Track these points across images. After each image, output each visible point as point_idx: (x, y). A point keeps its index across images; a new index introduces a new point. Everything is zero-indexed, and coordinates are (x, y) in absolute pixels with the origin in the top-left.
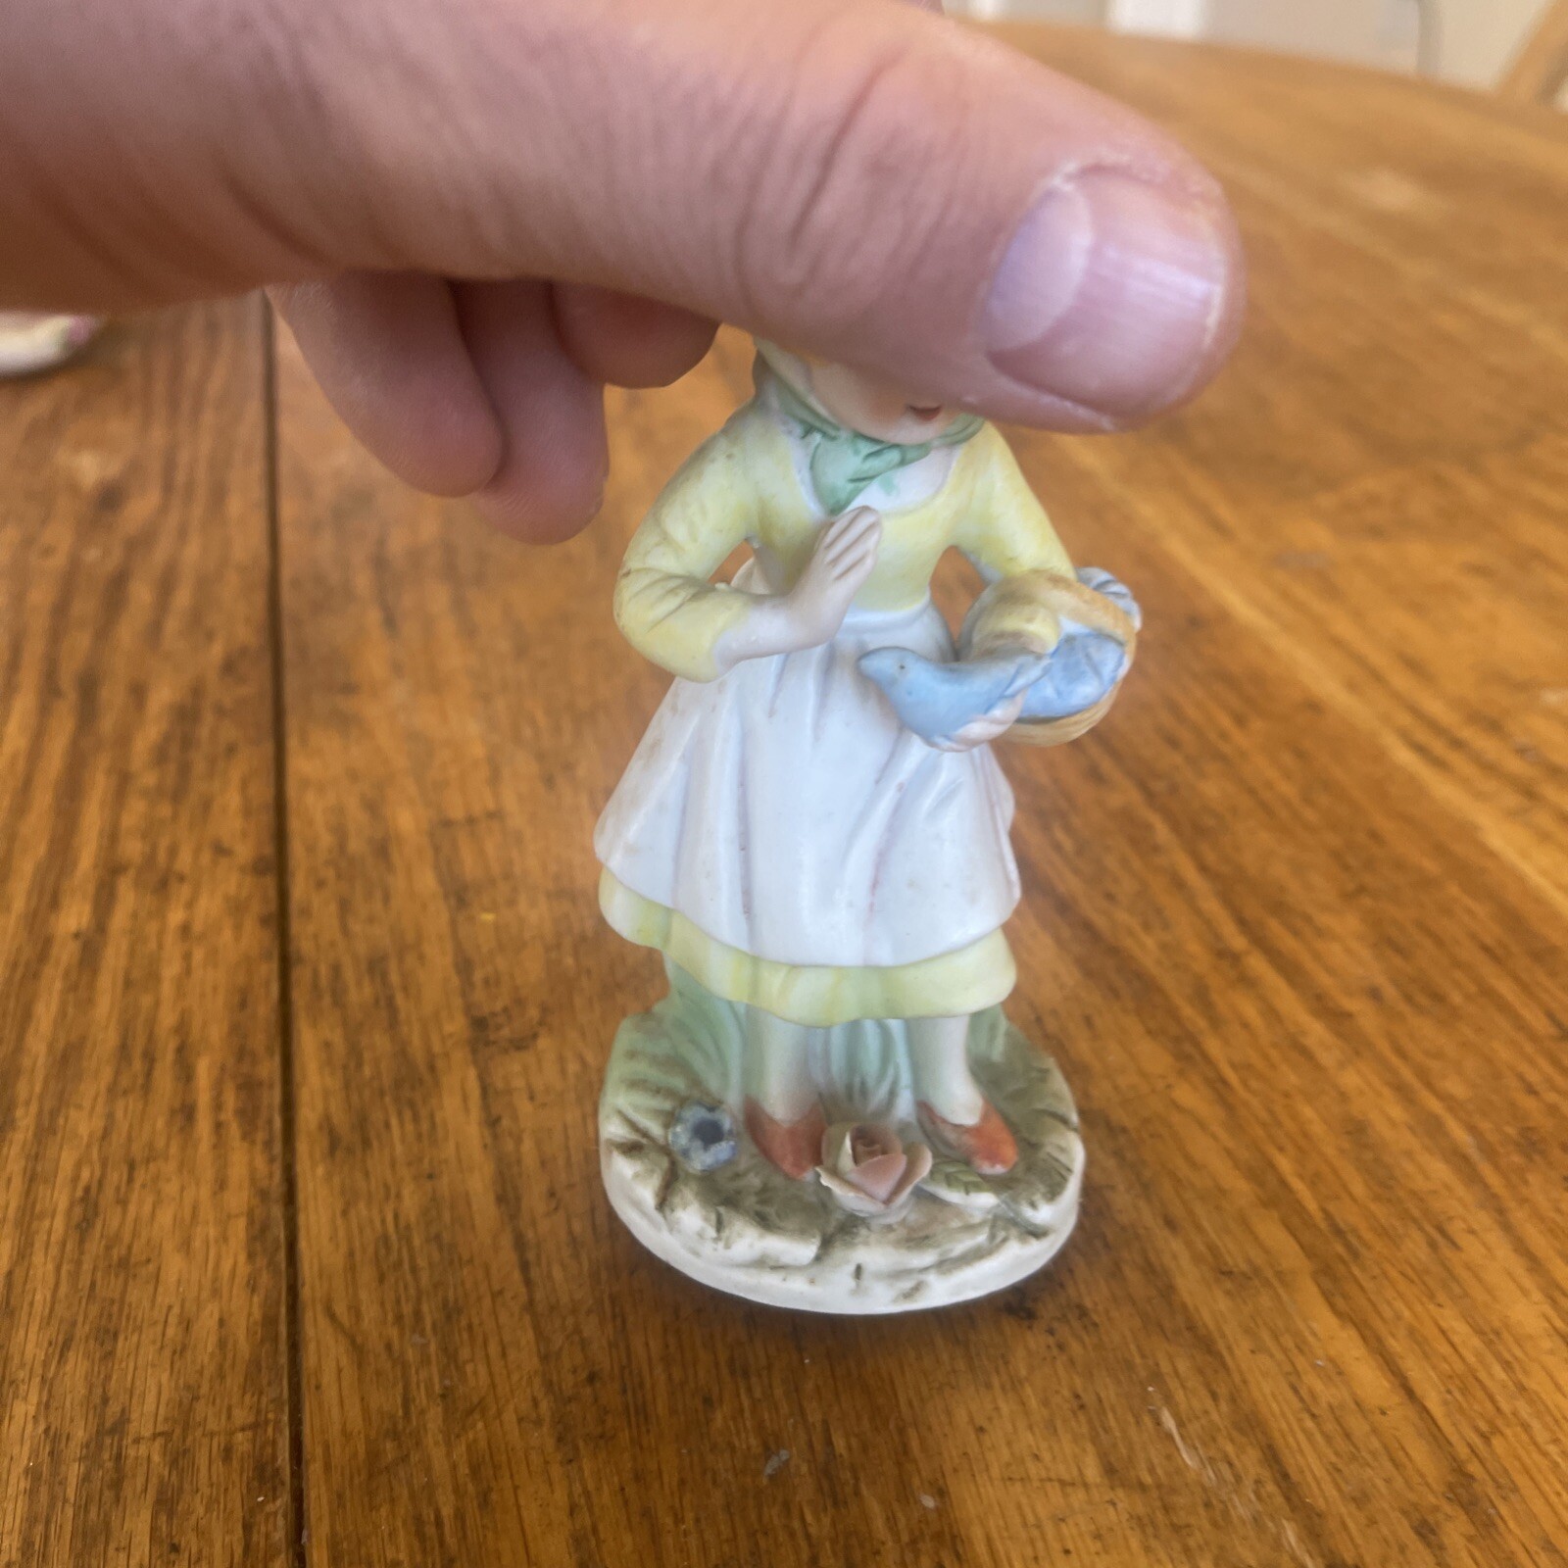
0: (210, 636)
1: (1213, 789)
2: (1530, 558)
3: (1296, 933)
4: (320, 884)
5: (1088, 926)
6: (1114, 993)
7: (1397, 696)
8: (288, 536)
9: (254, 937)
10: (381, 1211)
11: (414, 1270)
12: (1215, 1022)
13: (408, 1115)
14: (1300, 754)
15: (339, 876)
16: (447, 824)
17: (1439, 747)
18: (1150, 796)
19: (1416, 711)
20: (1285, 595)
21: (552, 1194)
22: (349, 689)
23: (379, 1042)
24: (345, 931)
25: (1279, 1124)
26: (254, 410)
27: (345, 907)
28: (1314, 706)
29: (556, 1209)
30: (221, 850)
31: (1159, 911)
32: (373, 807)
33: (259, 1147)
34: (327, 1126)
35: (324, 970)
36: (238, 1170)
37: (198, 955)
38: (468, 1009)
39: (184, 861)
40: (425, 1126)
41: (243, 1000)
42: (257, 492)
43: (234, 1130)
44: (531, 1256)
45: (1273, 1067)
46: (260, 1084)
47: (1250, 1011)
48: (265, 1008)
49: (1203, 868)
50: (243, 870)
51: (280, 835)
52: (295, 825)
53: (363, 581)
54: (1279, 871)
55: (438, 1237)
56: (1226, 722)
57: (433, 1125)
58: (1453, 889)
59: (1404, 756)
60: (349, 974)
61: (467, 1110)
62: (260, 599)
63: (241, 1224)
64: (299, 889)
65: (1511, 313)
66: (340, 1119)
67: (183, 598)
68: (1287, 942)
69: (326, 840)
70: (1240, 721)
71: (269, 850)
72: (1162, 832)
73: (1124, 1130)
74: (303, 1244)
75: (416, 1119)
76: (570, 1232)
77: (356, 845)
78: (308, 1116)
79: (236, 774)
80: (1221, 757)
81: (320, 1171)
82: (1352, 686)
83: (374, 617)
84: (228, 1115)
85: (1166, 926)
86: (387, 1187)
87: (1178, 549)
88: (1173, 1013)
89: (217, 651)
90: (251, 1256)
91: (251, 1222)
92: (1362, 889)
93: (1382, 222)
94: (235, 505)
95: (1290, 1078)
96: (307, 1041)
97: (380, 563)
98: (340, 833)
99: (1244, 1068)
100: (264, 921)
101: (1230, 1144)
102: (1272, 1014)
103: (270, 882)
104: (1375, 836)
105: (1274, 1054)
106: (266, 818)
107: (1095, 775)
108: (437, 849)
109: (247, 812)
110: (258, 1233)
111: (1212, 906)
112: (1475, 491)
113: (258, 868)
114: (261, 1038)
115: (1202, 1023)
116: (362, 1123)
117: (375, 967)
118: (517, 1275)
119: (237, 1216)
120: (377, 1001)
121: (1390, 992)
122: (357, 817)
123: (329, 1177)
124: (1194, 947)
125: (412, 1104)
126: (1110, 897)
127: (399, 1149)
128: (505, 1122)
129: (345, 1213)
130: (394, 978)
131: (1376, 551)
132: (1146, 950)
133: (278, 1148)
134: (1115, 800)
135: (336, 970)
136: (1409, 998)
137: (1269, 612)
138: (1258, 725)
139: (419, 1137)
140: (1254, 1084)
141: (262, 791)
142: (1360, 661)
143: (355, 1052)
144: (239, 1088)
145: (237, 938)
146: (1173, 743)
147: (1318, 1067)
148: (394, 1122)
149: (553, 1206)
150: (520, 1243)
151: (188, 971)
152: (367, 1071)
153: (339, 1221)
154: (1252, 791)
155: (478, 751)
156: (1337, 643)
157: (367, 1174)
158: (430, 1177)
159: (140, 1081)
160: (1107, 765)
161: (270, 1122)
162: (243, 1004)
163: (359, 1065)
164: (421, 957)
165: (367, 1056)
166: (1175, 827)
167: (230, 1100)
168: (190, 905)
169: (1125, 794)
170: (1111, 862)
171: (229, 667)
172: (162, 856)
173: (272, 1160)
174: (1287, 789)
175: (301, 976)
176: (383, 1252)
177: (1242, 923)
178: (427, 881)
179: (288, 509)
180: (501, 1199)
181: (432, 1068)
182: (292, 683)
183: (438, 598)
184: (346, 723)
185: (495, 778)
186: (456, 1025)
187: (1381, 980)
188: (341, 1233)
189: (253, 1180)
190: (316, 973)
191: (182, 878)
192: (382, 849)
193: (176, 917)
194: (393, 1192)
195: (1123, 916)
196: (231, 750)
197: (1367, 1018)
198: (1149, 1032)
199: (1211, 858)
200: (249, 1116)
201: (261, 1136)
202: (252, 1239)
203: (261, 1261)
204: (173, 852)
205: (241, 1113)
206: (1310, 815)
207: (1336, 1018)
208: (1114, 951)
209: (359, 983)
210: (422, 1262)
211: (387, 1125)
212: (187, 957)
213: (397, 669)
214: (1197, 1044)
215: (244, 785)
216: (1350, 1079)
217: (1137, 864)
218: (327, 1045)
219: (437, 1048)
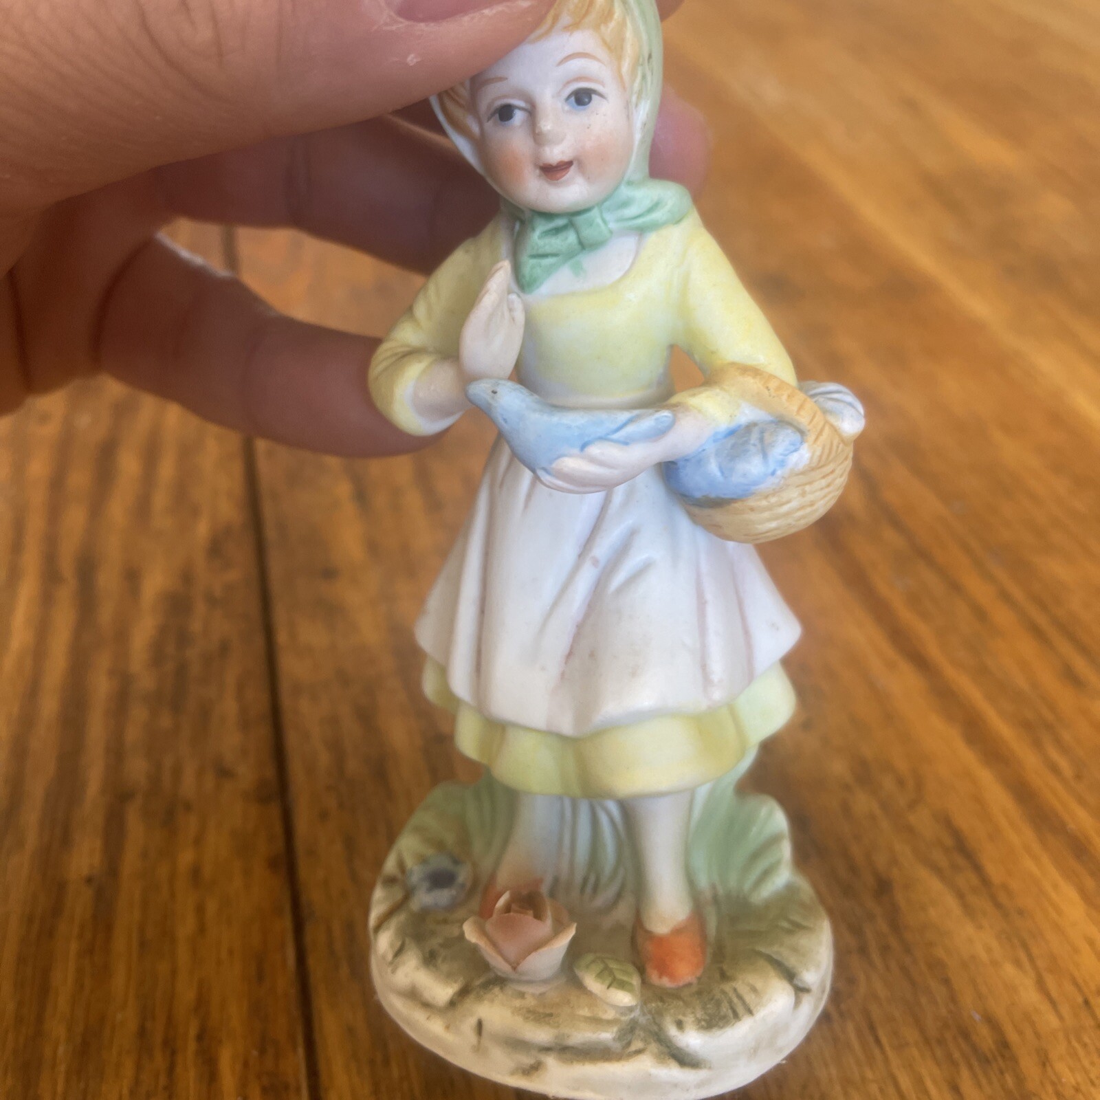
0: (195, 512)
4: (324, 816)
9: (264, 886)
15: (341, 806)
27: (350, 845)
30: (224, 773)
32: (366, 716)
35: (337, 929)
37: (212, 907)
39: (188, 785)
41: (259, 970)
46: (287, 1086)
48: (284, 982)
50: (246, 797)
51: (279, 753)
52: (292, 740)
62: (237, 468)
64: (303, 820)
67: (167, 469)
69: (324, 759)
71: (270, 772)
77: (353, 766)
89: (203, 529)
98: (336, 747)
100: (273, 864)
103: (275, 811)
107: (1071, 678)
113: (262, 795)
114: (282, 1020)
141: (257, 699)
144: (264, 1090)
151: (202, 929)
152: (395, 1072)
159: (163, 1080)
160: (1081, 665)
162: (260, 977)
163: (386, 1062)
168: (198, 841)
171: (215, 549)
172: (167, 779)
175: (315, 935)
184: (330, 615)
190: (330, 934)
191: (188, 807)
192: (380, 771)
193: (186, 858)
196: (224, 651)
204: (177, 772)
212: (200, 910)
213: (373, 547)
215: (240, 690)
218: (350, 1031)
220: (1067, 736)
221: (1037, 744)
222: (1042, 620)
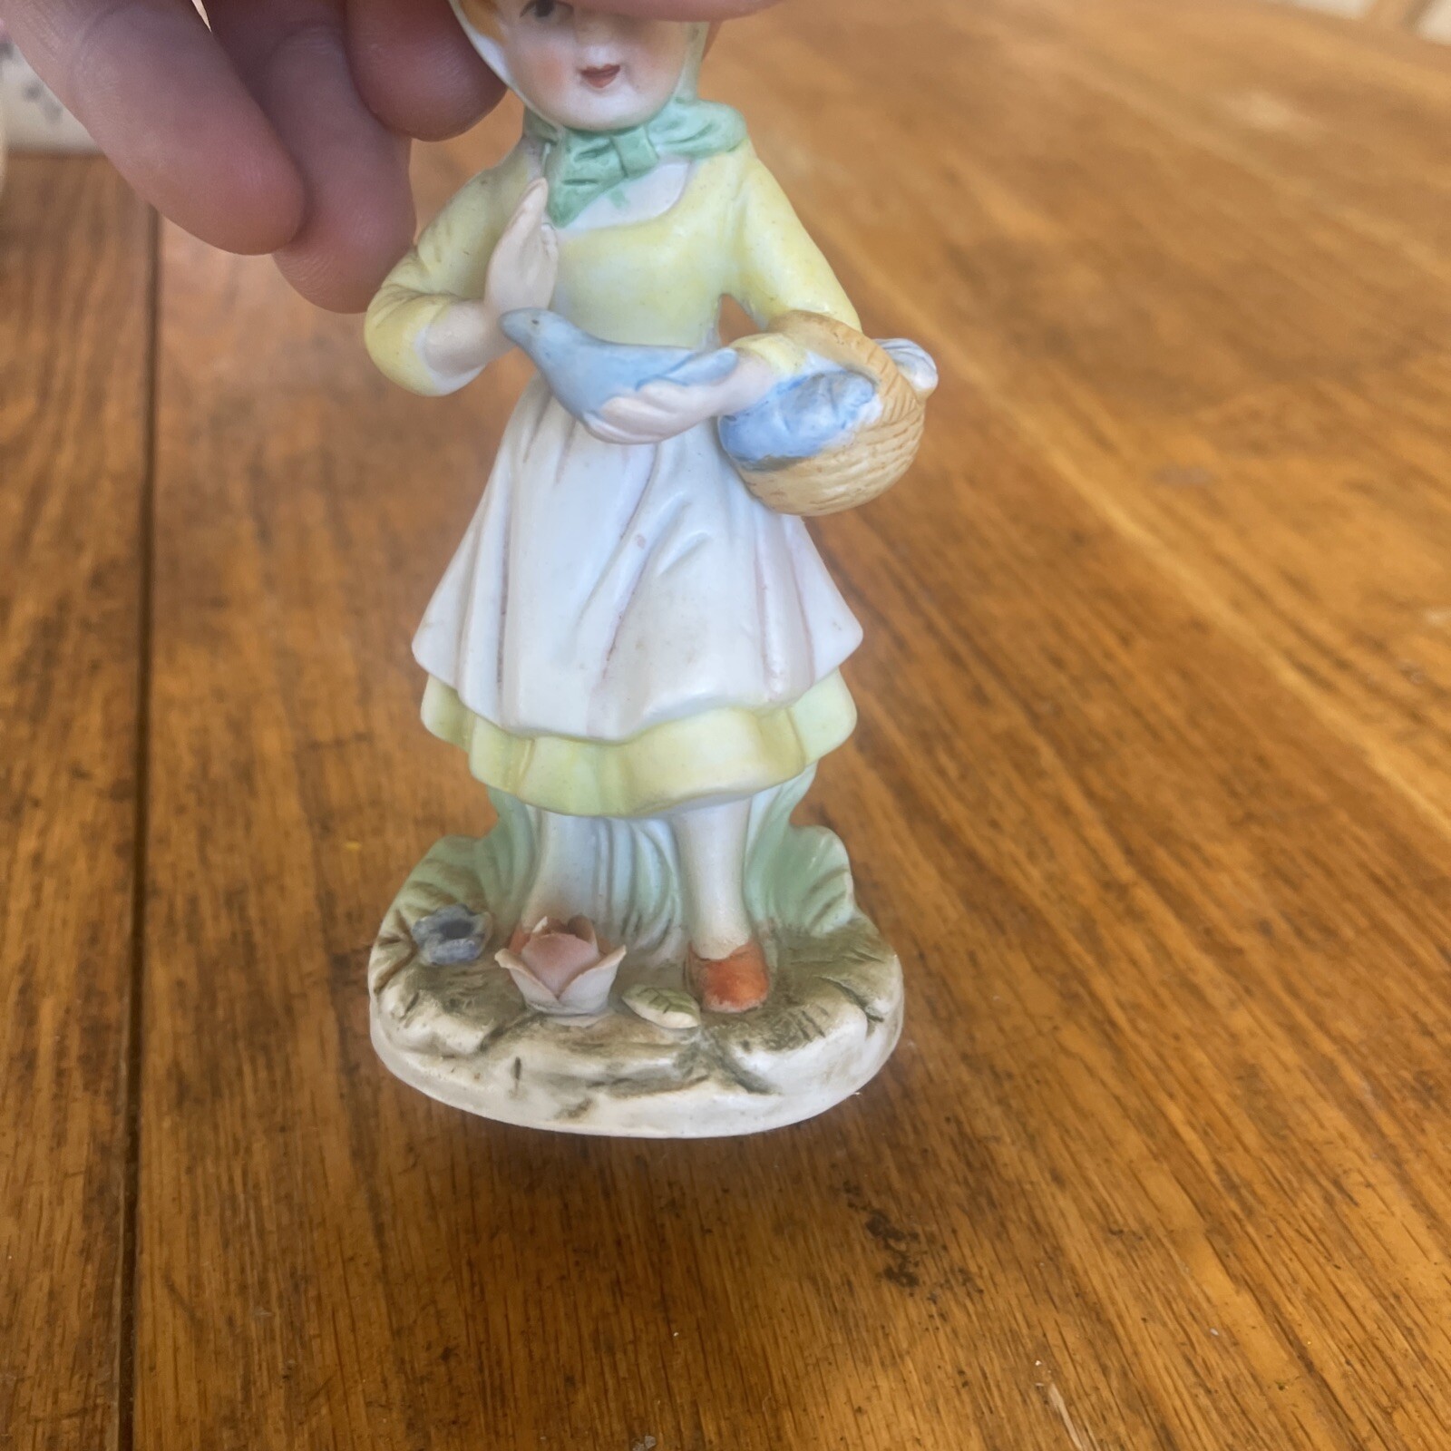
0: (79, 547)
1: (1098, 712)
2: (1410, 475)
3: (1184, 864)
4: (181, 810)
5: (971, 855)
6: (999, 926)
7: (1280, 615)
8: (165, 445)
9: (110, 867)
10: (229, 1168)
11: (262, 1233)
12: (1103, 959)
13: (261, 1061)
14: (1185, 675)
15: (200, 802)
16: (315, 746)
17: (1324, 667)
18: (1035, 718)
19: (1300, 630)
20: (1169, 511)
21: (410, 1148)
22: (219, 603)
23: (236, 981)
24: (204, 860)
25: (1169, 1069)
26: (136, 315)
27: (204, 834)
28: (1199, 625)
29: (414, 1165)
30: (79, 774)
31: (1044, 841)
32: (239, 728)
33: (102, 1097)
34: (176, 1073)
35: (180, 903)
36: (79, 1124)
37: (49, 886)
38: (329, 945)
39: (40, 786)
40: (279, 1074)
41: (93, 935)
42: (135, 399)
43: (77, 1079)
44: (386, 1218)
45: (1163, 1006)
46: (108, 1027)
47: (1138, 945)
48: (116, 946)
49: (1090, 794)
50: (100, 794)
51: (141, 759)
52: (157, 747)
53: (238, 492)
54: (1167, 797)
55: (288, 1197)
56: (1111, 641)
57: (288, 1073)
58: (1343, 817)
59: (1290, 678)
60: (206, 908)
61: (324, 1056)
62: (132, 509)
63: (80, 1182)
64: (159, 815)
65: (1384, 230)
66: (190, 1065)
67: (53, 508)
68: (1174, 872)
69: (188, 762)
70: (1125, 640)
71: (129, 774)
72: (1047, 756)
73: (1010, 1076)
74: (143, 1206)
75: (270, 1067)
76: (429, 1191)
77: (218, 769)
78: (156, 1062)
79: (97, 696)
80: (1108, 678)
81: (167, 1124)
82: (1237, 605)
83: (247, 528)
84: (71, 1062)
85: (1051, 855)
86: (236, 1141)
87: (1063, 465)
88: (1060, 950)
89: (86, 563)
90: (87, 1219)
91: (89, 1182)
92: (1250, 817)
93: (1258, 140)
94: (112, 412)
95: (1181, 1019)
96: (159, 976)
97: (256, 472)
98: (203, 756)
99: (1133, 1008)
100: (119, 850)
101: (1119, 1090)
102: (1161, 950)
103: (128, 807)
104: (1262, 760)
105: (1164, 994)
106: (126, 740)
107: (979, 697)
108: (302, 774)
109: (108, 733)
110: (96, 1193)
111: (1098, 834)
112: (1356, 408)
113: (116, 793)
114: (111, 977)
115: (1090, 959)
116: (212, 1070)
117: (233, 899)
118: (370, 1240)
119: (74, 1175)
120: (234, 935)
121: (1281, 926)
122: (221, 737)
123: (174, 1130)
124: (1082, 879)
125: (265, 1048)
126: (994, 824)
127: (251, 1099)
128: (364, 1071)
129: (190, 1170)
130: (253, 912)
131: (1257, 467)
132: (1032, 881)
133: (123, 1097)
134: (999, 723)
135: (193, 902)
136: (1299, 933)
137: (1153, 528)
138: (1142, 644)
139: (273, 1084)
140: (1143, 1025)
141: (125, 711)
142: (1243, 578)
143: (208, 991)
144: (84, 1030)
145: (91, 870)
146: (1058, 662)
147: (1208, 1006)
148: (247, 1069)
149: (411, 1161)
150: (375, 1203)
151: (37, 904)
152: (221, 1013)
153: (184, 1179)
154: (1137, 713)
155: (349, 668)
156: (1221, 560)
157: (216, 1127)
158: (283, 1129)
160: (992, 687)
161: (116, 1069)
162: (94, 940)
163: (213, 1008)
164: (282, 889)
165: (221, 996)
166: (1061, 751)
167: (75, 1045)
168: (43, 832)
169: (1009, 717)
170: (996, 788)
171: (97, 580)
172: (17, 780)
173: (115, 1113)
174: (1173, 711)
175: (156, 908)
176: (228, 1213)
177: (1129, 851)
178: (290, 807)
179: (167, 416)
180: (357, 1154)
181: (289, 1010)
182: (161, 596)
183: (314, 508)
184: (215, 639)
185: (365, 697)
186: (316, 963)
187: (1271, 914)
188: (186, 1192)
189: (93, 1135)
190: (171, 906)
191: (36, 804)
192: (246, 773)
193: (28, 844)
194: (243, 1144)
195: (1008, 846)
196: (95, 667)
197: (1258, 954)
198: (1036, 970)
199: (1097, 783)
200: (93, 1063)
201: (105, 1085)
202: (89, 1201)
203: (99, 1226)
204: (29, 775)
205: (84, 1059)
206: (1197, 739)
207: (1226, 953)
208: (999, 882)
209: (216, 918)
210: (270, 1226)
211: (240, 1073)
212: (37, 889)
213: (269, 581)
214: (1085, 983)
215: (107, 702)
216: (1241, 1020)
217: (1021, 788)
218: (180, 984)
219: (295, 988)
220: (960, 745)
221: (929, 751)
222: (962, 648)
